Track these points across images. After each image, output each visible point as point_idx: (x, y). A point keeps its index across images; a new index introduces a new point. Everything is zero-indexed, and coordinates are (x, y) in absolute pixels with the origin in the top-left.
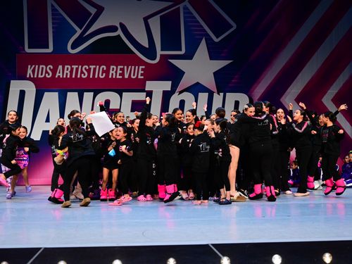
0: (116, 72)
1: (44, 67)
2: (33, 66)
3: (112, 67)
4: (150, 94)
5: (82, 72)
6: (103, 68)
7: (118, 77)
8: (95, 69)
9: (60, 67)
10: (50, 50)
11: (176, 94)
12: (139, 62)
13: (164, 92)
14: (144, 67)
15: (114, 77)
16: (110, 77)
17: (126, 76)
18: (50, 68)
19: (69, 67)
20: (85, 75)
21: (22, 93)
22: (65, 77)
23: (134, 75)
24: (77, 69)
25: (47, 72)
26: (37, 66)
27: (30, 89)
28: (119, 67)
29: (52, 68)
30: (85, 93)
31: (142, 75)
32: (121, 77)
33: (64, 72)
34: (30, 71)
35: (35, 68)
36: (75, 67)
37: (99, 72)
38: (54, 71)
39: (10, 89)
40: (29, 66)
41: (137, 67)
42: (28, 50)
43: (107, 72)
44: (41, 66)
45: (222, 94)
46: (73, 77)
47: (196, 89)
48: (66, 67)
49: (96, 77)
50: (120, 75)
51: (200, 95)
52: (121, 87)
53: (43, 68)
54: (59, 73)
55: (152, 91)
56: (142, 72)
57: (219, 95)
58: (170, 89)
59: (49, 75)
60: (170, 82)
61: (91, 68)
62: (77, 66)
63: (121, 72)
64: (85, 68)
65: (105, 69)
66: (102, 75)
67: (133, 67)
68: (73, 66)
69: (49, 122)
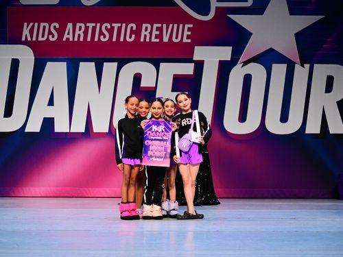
0: (151, 33)
1: (47, 25)
2: (31, 24)
3: (144, 26)
4: (199, 66)
5: (101, 33)
6: (132, 27)
7: (154, 40)
8: (120, 29)
9: (70, 26)
11: (239, 65)
12: (184, 18)
13: (220, 61)
14: (191, 26)
15: (148, 40)
16: (142, 40)
17: (166, 39)
18: (55, 27)
19: (83, 25)
20: (105, 37)
22: (76, 39)
23: (177, 38)
24: (94, 28)
25: (50, 33)
26: (36, 24)
27: (27, 58)
28: (155, 26)
29: (57, 26)
30: (105, 64)
31: (188, 37)
32: (158, 40)
33: (75, 32)
34: (26, 32)
35: (33, 27)
36: (90, 25)
37: (126, 32)
38: (61, 32)
40: (26, 24)
41: (181, 26)
42: (23, 1)
43: (137, 33)
44: (42, 24)
45: (307, 66)
46: (89, 39)
47: (268, 58)
48: (78, 25)
49: (122, 39)
50: (157, 37)
51: (274, 66)
52: (157, 55)
53: (44, 27)
54: (68, 34)
55: (203, 61)
56: (189, 33)
57: (303, 67)
58: (229, 59)
59: (53, 37)
60: (230, 48)
61: (114, 27)
62: (94, 25)
63: (158, 33)
64: (106, 27)
65: (134, 28)
66: (130, 37)
67: (176, 26)
68: (88, 25)
69: (53, 105)
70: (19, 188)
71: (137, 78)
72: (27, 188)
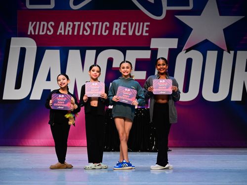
0: (120, 29)
1: (46, 23)
2: (35, 23)
3: (115, 24)
4: (155, 52)
5: (84, 29)
6: (106, 25)
7: (122, 34)
8: (97, 26)
9: (62, 24)
10: (52, 6)
11: (183, 52)
12: (144, 18)
13: (170, 49)
14: (149, 24)
15: (118, 34)
16: (114, 34)
17: (130, 33)
18: (51, 25)
19: (71, 24)
20: (87, 32)
21: (23, 51)
22: (66, 33)
23: (138, 32)
24: (79, 26)
25: (48, 29)
26: (38, 23)
27: (31, 47)
28: (123, 24)
29: (53, 24)
31: (147, 32)
32: (125, 34)
33: (66, 29)
34: (31, 28)
35: (36, 24)
36: (77, 24)
37: (101, 29)
38: (56, 28)
39: (11, 46)
40: (30, 23)
41: (141, 24)
42: (29, 6)
43: (110, 29)
44: (42, 23)
45: (232, 52)
46: (76, 33)
48: (68, 23)
49: (99, 34)
50: (124, 31)
51: (208, 52)
52: (124, 44)
53: (44, 25)
54: (61, 30)
55: (158, 49)
56: (147, 29)
57: (230, 53)
58: (176, 47)
59: (50, 32)
60: (176, 40)
61: (93, 25)
62: (79, 23)
63: (125, 29)
64: (88, 25)
65: (108, 26)
66: (105, 32)
67: (138, 24)
68: (75, 23)
69: (50, 80)
70: (26, 140)
71: (110, 61)
72: (31, 140)
